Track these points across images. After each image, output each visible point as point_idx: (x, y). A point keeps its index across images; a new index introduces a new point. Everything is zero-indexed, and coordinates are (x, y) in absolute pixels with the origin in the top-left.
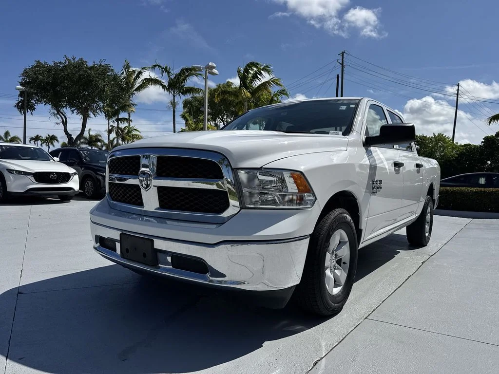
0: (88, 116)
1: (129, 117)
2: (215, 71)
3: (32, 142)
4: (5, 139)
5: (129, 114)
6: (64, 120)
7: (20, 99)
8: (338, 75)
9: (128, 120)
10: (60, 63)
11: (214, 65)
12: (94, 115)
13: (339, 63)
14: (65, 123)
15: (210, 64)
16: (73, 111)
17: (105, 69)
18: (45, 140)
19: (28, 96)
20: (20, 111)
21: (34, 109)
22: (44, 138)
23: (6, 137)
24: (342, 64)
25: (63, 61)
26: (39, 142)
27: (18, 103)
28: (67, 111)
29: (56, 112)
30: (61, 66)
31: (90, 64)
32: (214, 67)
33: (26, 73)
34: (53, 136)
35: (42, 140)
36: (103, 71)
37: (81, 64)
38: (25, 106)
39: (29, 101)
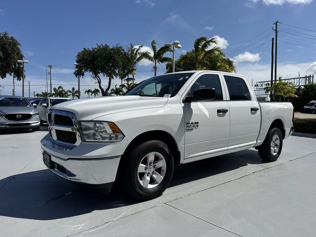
0: (113, 77)
1: (133, 77)
2: (179, 45)
3: (87, 93)
4: (72, 92)
5: (133, 76)
6: (99, 80)
7: (76, 70)
8: (273, 39)
9: (133, 79)
10: (95, 48)
11: (178, 42)
12: (116, 77)
13: (274, 30)
14: (100, 83)
15: (176, 41)
16: (104, 75)
17: (119, 49)
18: (93, 92)
19: (80, 68)
20: (77, 76)
21: (84, 75)
22: (92, 91)
23: (73, 91)
24: (276, 30)
25: (97, 48)
26: (90, 93)
27: (76, 72)
28: (101, 75)
29: (95, 76)
30: (96, 50)
31: (111, 47)
32: (178, 43)
33: (78, 55)
34: (97, 89)
35: (91, 92)
36: (118, 51)
37: (106, 48)
38: (79, 73)
39: (81, 71)
